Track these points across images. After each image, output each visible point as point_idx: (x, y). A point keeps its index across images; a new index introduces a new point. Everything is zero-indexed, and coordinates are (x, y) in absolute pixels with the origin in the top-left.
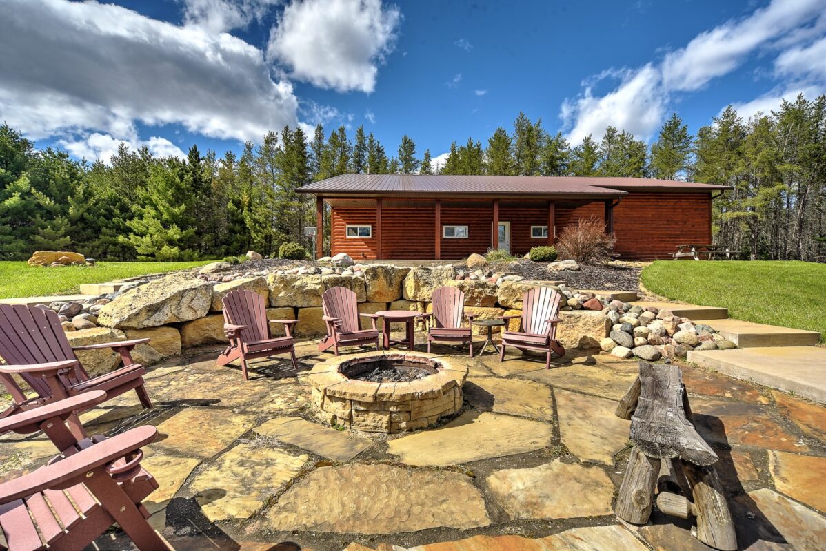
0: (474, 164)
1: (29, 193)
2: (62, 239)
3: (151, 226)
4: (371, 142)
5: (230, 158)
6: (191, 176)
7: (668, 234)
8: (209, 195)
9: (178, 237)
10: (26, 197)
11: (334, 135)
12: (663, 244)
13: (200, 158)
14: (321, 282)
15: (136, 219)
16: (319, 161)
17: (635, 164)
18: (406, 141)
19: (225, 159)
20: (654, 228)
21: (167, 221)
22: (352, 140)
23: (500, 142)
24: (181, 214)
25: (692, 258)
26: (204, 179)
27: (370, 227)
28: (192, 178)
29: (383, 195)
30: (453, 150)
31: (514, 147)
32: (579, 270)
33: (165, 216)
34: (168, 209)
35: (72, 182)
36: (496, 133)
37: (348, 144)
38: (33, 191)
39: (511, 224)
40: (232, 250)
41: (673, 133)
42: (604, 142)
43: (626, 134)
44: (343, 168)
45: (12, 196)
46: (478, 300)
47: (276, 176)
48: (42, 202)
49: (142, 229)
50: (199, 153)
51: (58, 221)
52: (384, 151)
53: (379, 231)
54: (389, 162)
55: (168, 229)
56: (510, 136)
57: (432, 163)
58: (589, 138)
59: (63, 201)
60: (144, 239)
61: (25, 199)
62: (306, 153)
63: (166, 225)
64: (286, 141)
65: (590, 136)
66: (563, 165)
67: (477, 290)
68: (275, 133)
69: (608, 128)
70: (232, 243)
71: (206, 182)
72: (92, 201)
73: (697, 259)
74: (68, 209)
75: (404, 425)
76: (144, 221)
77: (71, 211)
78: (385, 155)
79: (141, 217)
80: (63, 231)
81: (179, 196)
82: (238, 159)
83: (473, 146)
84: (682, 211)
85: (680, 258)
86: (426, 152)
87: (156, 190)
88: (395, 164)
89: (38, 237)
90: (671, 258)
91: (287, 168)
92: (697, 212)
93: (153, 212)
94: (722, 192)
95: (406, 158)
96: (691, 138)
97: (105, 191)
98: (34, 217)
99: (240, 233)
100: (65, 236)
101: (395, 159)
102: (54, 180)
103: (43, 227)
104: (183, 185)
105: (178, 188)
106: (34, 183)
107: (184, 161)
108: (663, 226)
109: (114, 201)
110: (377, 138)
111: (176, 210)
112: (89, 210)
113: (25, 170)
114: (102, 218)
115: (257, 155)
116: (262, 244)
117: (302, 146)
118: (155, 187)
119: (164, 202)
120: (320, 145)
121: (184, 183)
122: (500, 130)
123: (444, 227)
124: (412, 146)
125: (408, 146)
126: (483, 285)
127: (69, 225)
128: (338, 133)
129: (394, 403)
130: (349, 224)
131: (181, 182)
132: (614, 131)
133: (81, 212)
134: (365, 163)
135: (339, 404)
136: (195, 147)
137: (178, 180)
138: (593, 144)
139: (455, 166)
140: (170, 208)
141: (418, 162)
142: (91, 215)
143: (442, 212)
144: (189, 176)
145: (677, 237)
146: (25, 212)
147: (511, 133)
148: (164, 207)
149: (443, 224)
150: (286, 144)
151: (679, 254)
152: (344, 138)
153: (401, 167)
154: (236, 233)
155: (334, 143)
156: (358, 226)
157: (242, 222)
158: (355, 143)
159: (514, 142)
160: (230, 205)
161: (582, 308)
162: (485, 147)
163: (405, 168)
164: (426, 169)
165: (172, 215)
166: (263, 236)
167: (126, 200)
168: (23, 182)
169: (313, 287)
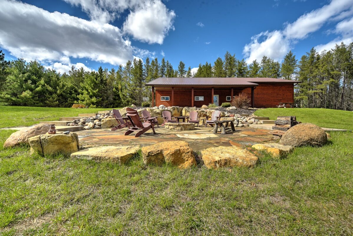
0: (208, 72)
1: (44, 85)
2: (55, 102)
3: (86, 97)
4: (168, 64)
5: (113, 71)
6: (100, 78)
7: (277, 99)
8: (106, 85)
9: (95, 101)
10: (43, 87)
11: (153, 61)
12: (275, 103)
13: (103, 71)
14: (160, 111)
15: (80, 95)
16: (147, 72)
17: (273, 71)
18: (181, 63)
19: (111, 71)
20: (272, 97)
21: (91, 95)
22: (160, 63)
23: (219, 63)
24: (97, 93)
25: (283, 107)
26: (104, 80)
27: (169, 97)
28: (100, 79)
29: (174, 86)
30: (200, 67)
31: (224, 65)
32: (236, 109)
33: (91, 94)
34: (92, 91)
35: (58, 81)
36: (217, 60)
37: (158, 65)
38: (46, 85)
39: (219, 95)
40: (115, 106)
41: (289, 59)
42: (262, 62)
43: (270, 59)
44: (156, 74)
45: (39, 87)
46: (202, 115)
47: (131, 78)
48: (48, 89)
49: (83, 98)
50: (102, 69)
51: (54, 95)
52: (172, 67)
53: (173, 98)
54: (174, 72)
55: (92, 98)
56: (223, 61)
57: (191, 72)
58: (255, 61)
59: (55, 88)
60: (84, 102)
61: (43, 88)
62: (142, 69)
63: (91, 97)
64: (135, 64)
65: (256, 60)
66: (244, 72)
67: (202, 113)
68: (131, 61)
69: (263, 56)
70: (115, 104)
71: (105, 81)
72: (65, 88)
73: (285, 108)
74: (57, 91)
75: (183, 129)
76: (84, 95)
77: (58, 92)
78: (173, 69)
79: (82, 94)
80: (55, 99)
81: (95, 86)
82: (116, 71)
83: (208, 65)
84: (283, 91)
85: (280, 107)
86: (189, 67)
87: (87, 84)
88: (177, 73)
89: (47, 102)
90: (277, 107)
91: (136, 75)
92: (288, 91)
93: (86, 92)
94: (297, 84)
95: (181, 70)
96: (297, 61)
97: (69, 84)
98: (46, 94)
99: (118, 100)
100: (56, 101)
101: (177, 70)
102: (52, 81)
103: (49, 98)
104: (97, 82)
105: (95, 83)
106: (46, 82)
107: (97, 73)
108: (275, 96)
109: (72, 88)
110: (169, 62)
111: (95, 91)
112: (64, 92)
113: (42, 77)
114: (68, 94)
115: (124, 69)
116: (126, 104)
117: (141, 66)
118: (87, 83)
119: (90, 88)
120: (148, 66)
121: (97, 81)
122: (219, 58)
123: (195, 97)
124: (184, 65)
125: (182, 65)
126: (203, 111)
127: (57, 97)
128: (154, 61)
129: (182, 125)
130: (162, 96)
131: (96, 80)
132: (266, 58)
133: (61, 92)
134: (165, 72)
135: (172, 126)
136: (101, 67)
137: (95, 80)
138: (257, 63)
139: (201, 73)
140: (93, 90)
141: (186, 71)
142: (65, 93)
143: (194, 92)
144: (99, 78)
145: (281, 100)
146: (42, 93)
147: (223, 59)
148: (90, 90)
149: (194, 96)
150: (135, 65)
151: (280, 106)
152: (157, 63)
153: (179, 73)
154: (116, 100)
155: (153, 64)
156: (165, 97)
157: (118, 96)
158: (161, 64)
159: (224, 63)
160: (114, 89)
161: (229, 117)
162: (213, 65)
163: (181, 74)
164: (189, 75)
165: (93, 93)
166: (127, 101)
167: (76, 88)
168: (42, 82)
169: (158, 112)
